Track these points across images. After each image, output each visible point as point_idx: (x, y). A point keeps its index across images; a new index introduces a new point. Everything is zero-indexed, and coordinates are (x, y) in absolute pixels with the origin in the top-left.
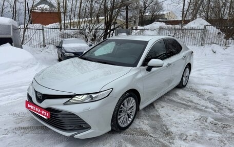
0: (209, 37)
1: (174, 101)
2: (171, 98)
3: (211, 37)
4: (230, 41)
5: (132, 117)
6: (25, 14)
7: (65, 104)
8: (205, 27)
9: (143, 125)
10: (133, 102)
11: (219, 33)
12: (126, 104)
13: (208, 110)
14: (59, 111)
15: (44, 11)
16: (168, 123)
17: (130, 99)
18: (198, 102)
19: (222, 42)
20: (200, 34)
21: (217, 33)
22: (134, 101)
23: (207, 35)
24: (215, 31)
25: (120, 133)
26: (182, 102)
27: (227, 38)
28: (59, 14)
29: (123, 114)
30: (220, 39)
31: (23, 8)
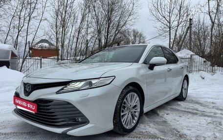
0: (196, 65)
1: (178, 110)
2: (174, 107)
3: (198, 65)
4: (216, 68)
5: (136, 118)
6: (26, 46)
7: (58, 93)
8: (191, 56)
9: (150, 129)
10: (136, 100)
11: (204, 62)
12: (129, 99)
13: (218, 115)
14: (50, 101)
15: (44, 48)
16: (178, 127)
17: (134, 95)
18: (204, 110)
19: (209, 69)
20: (187, 62)
21: (203, 61)
22: (138, 98)
23: (194, 63)
24: (200, 60)
25: (123, 137)
26: (187, 110)
27: (213, 65)
28: (57, 50)
29: (126, 112)
30: (207, 66)
31: (24, 42)
